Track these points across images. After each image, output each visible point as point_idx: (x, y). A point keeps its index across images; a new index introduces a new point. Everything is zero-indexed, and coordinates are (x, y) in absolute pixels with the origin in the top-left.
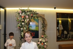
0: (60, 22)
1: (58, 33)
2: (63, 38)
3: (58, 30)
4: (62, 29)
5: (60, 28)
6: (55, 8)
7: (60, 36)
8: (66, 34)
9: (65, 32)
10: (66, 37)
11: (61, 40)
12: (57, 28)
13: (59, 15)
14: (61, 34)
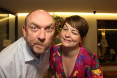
0: (103, 34)
1: (100, 53)
3: (100, 48)
7: (102, 58)
8: (113, 55)
9: (112, 52)
11: (105, 64)
12: (99, 44)
14: (105, 55)
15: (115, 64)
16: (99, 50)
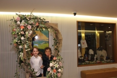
0: (83, 35)
1: (80, 53)
2: (88, 60)
3: (80, 48)
4: (87, 47)
5: (82, 45)
6: (75, 14)
7: (82, 58)
9: (91, 52)
10: (92, 59)
11: (84, 64)
13: (81, 25)
14: (84, 55)
15: (93, 64)
16: (79, 51)
